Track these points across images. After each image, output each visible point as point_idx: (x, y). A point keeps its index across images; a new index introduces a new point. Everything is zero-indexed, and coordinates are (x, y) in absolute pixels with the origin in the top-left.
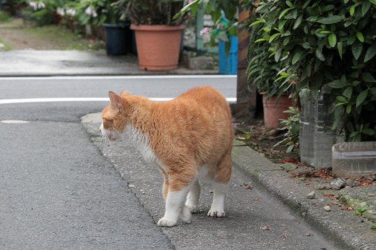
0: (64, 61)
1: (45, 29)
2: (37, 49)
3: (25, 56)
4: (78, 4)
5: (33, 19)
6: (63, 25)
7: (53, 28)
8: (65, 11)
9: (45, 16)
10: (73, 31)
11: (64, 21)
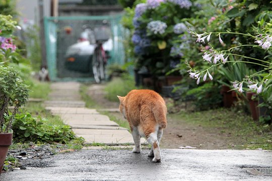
0: (243, 167)
1: (209, 114)
2: (199, 148)
3: (180, 157)
4: (266, 76)
5: (190, 98)
6: (238, 109)
7: (222, 114)
8: (245, 86)
9: (210, 94)
10: (256, 119)
11: (240, 102)
